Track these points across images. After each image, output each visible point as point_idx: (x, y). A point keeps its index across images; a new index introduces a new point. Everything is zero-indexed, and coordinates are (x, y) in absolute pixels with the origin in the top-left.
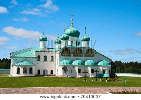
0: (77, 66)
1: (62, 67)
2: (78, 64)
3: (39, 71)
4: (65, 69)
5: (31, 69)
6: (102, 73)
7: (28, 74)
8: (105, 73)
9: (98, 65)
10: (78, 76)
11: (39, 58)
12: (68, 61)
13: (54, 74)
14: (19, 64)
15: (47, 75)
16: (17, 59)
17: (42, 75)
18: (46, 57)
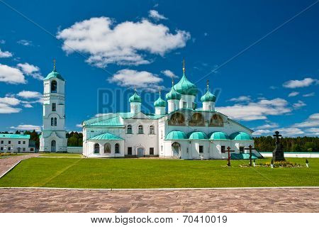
1: (170, 144)
3: (130, 149)
4: (176, 146)
5: (117, 146)
6: (238, 152)
7: (113, 154)
8: (243, 153)
11: (130, 129)
12: (181, 133)
13: (155, 153)
14: (97, 138)
15: (144, 156)
16: (94, 130)
17: (135, 156)
18: (141, 127)
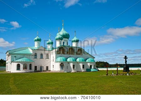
0: (71, 62)
1: (58, 64)
2: (72, 61)
3: (36, 67)
4: (62, 65)
6: (89, 68)
7: (28, 70)
8: (91, 68)
9: (86, 61)
10: (73, 71)
12: (64, 58)
13: (49, 69)
14: (19, 60)
15: (44, 71)
16: (16, 56)
17: (39, 71)
18: (42, 55)
